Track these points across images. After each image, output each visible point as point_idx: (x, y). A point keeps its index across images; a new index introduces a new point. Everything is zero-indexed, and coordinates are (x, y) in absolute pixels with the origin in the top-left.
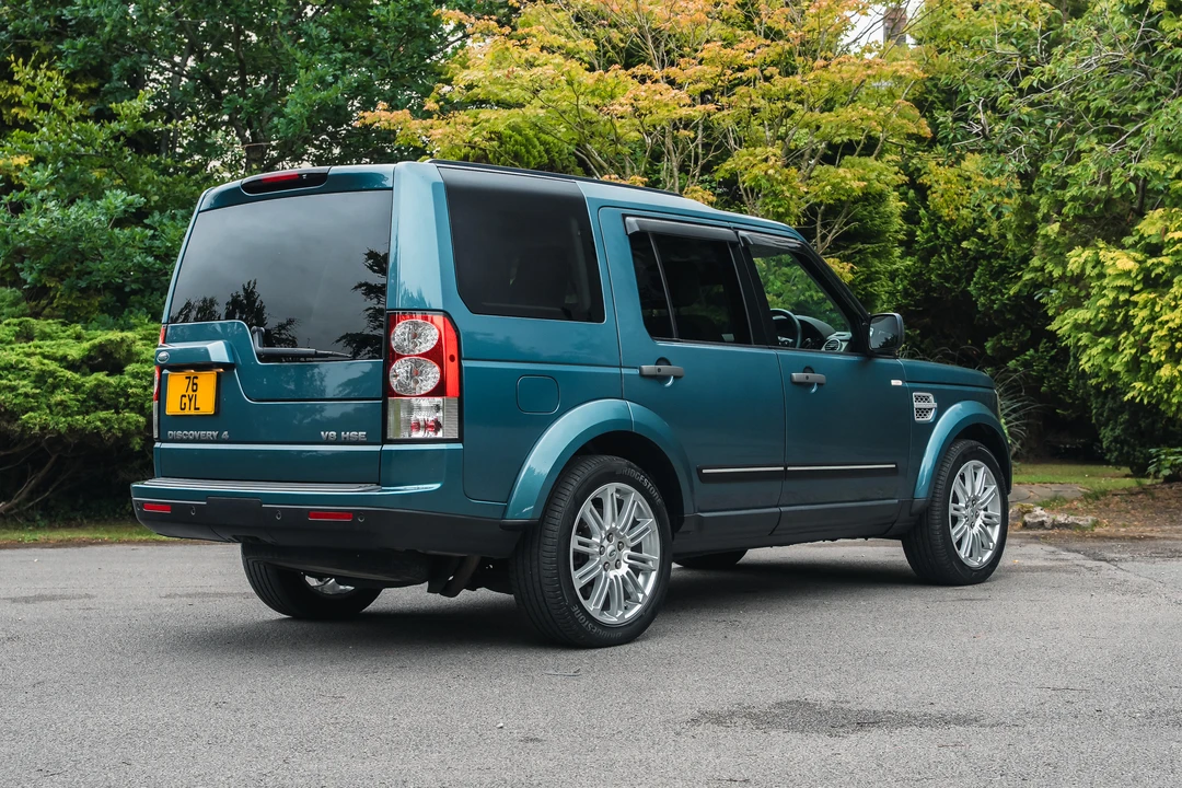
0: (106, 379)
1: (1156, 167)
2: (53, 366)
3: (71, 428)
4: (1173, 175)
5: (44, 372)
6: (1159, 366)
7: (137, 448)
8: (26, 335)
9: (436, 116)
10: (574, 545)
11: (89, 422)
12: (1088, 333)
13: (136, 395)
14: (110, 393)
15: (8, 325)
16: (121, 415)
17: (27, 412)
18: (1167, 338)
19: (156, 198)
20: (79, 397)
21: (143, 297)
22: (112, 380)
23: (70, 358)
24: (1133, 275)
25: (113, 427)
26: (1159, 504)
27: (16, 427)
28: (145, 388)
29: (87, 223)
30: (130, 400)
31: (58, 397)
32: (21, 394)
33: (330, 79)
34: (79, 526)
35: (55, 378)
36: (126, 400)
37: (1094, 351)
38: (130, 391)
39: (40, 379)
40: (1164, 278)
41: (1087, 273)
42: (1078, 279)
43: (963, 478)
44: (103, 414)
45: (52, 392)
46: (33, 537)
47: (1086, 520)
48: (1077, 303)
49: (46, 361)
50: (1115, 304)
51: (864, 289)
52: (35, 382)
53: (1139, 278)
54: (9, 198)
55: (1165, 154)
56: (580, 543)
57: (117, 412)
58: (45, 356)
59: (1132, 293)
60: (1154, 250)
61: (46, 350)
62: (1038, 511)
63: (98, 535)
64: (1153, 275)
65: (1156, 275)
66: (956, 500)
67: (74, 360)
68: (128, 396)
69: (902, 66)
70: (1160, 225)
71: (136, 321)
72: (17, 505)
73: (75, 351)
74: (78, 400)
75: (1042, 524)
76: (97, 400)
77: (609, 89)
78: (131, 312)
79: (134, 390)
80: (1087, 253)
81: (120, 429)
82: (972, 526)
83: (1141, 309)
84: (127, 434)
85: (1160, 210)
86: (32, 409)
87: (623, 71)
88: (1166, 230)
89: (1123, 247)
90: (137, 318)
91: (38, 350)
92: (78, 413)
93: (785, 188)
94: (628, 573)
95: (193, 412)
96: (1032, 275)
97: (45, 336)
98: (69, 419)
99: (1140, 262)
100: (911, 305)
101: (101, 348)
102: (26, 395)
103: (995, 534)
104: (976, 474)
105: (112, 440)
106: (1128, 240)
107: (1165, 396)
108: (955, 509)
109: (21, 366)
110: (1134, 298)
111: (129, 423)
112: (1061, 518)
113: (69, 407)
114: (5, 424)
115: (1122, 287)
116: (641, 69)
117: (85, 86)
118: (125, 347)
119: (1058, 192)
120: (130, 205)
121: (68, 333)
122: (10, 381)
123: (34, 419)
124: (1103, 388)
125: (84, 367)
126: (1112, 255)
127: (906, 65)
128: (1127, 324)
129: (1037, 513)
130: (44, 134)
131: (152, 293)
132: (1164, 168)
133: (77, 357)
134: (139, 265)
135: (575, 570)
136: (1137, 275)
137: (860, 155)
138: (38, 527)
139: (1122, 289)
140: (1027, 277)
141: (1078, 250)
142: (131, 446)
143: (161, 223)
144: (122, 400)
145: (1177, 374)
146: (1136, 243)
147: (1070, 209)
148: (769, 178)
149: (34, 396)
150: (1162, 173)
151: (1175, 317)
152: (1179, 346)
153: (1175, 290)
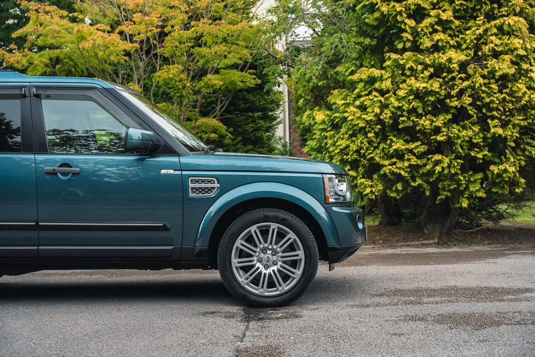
1: (340, 70)
4: (348, 74)
18: (340, 154)
40: (339, 124)
41: (311, 122)
50: (321, 138)
51: (254, 135)
59: (327, 131)
64: (335, 123)
65: (337, 122)
83: (330, 139)
85: (336, 90)
99: (330, 116)
110: (327, 134)
115: (322, 129)
126: (318, 113)
136: (328, 123)
151: (343, 143)
152: (345, 157)
153: (343, 130)
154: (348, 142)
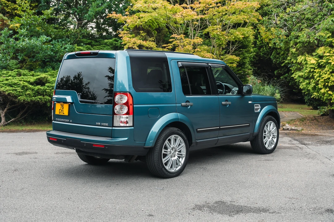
0: (41, 87)
1: (322, 35)
2: (26, 84)
3: (31, 101)
4: (327, 37)
5: (24, 85)
6: (321, 89)
7: (49, 105)
8: (20, 75)
9: (128, 16)
10: (163, 152)
11: (36, 99)
12: (302, 79)
13: (48, 92)
14: (41, 91)
15: (15, 71)
16: (44, 97)
17: (20, 96)
18: (324, 82)
19: (54, 36)
20: (33, 92)
21: (50, 63)
22: (42, 88)
23: (31, 82)
24: (315, 64)
25: (42, 100)
26: (319, 124)
27: (17, 100)
28: (51, 90)
29: (36, 45)
30: (47, 93)
31: (28, 92)
32: (18, 92)
33: (100, 4)
34: (34, 124)
35: (27, 87)
36: (46, 93)
37: (304, 84)
38: (47, 91)
39: (23, 87)
40: (323, 65)
41: (303, 63)
42: (300, 64)
43: (267, 126)
44: (40, 97)
45: (26, 91)
46: (22, 128)
47: (300, 128)
48: (299, 70)
49: (24, 83)
50: (310, 71)
51: (243, 61)
52: (22, 88)
53: (317, 65)
54: (14, 36)
55: (325, 31)
56: (165, 151)
57: (43, 96)
58: (24, 81)
59: (315, 69)
60: (321, 57)
61: (25, 79)
62: (287, 125)
63: (39, 128)
64: (320, 64)
65: (321, 64)
66: (265, 132)
67: (32, 82)
68: (46, 92)
69: (254, 4)
70: (323, 51)
71: (48, 70)
72: (17, 119)
73: (32, 79)
74: (33, 93)
75: (288, 129)
76: (38, 93)
77: (175, 10)
78: (47, 67)
79: (48, 91)
80: (303, 57)
81: (44, 101)
82: (269, 139)
83: (317, 74)
84: (46, 102)
85: (323, 47)
86: (21, 96)
87: (179, 6)
88: (325, 53)
89: (313, 56)
90: (48, 69)
91: (23, 79)
92: (33, 96)
93: (222, 37)
94: (177, 158)
95: (62, 114)
96: (288, 61)
97: (24, 75)
98: (31, 98)
99: (317, 61)
100: (255, 61)
101: (39, 79)
102: (19, 92)
103: (275, 140)
104: (271, 125)
105: (42, 104)
106: (314, 54)
107: (322, 97)
108: (265, 134)
109: (18, 84)
110: (315, 70)
111: (47, 99)
112: (293, 128)
113: (31, 95)
114: (14, 99)
116: (184, 5)
117: (34, 4)
118: (45, 79)
119: (296, 40)
120: (47, 40)
121: (30, 74)
122: (15, 88)
123: (22, 98)
124: (306, 93)
125: (35, 84)
126: (309, 58)
127: (256, 4)
128: (313, 77)
129: (287, 126)
130: (24, 19)
131: (52, 62)
132: (325, 35)
133: (33, 81)
134: (49, 55)
135: (163, 158)
136: (316, 64)
137: (242, 27)
138: (23, 125)
139: (312, 68)
140: (286, 62)
141: (300, 56)
142: (47, 105)
143: (55, 43)
144: (45, 93)
145: (326, 91)
146: (316, 55)
147: (299, 45)
148: (217, 35)
149: (22, 92)
150: (324, 36)
151: (326, 76)
152: (327, 84)
153: (326, 69)
154: (329, 76)
